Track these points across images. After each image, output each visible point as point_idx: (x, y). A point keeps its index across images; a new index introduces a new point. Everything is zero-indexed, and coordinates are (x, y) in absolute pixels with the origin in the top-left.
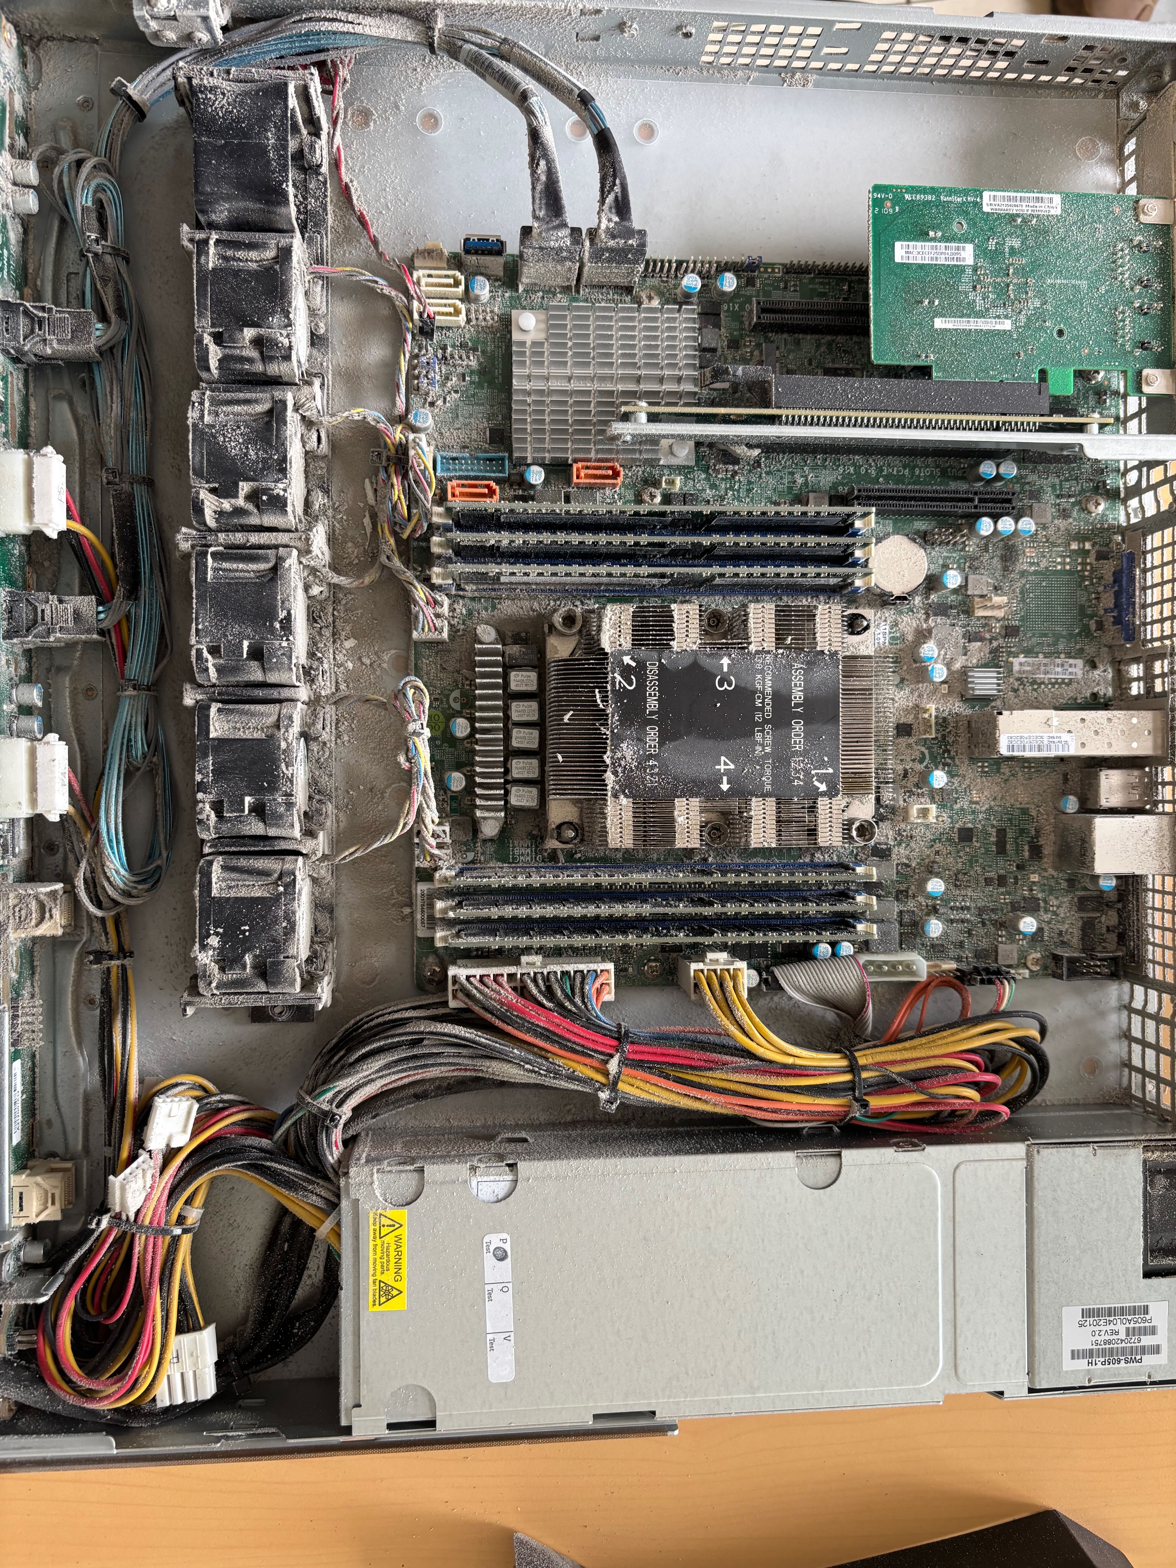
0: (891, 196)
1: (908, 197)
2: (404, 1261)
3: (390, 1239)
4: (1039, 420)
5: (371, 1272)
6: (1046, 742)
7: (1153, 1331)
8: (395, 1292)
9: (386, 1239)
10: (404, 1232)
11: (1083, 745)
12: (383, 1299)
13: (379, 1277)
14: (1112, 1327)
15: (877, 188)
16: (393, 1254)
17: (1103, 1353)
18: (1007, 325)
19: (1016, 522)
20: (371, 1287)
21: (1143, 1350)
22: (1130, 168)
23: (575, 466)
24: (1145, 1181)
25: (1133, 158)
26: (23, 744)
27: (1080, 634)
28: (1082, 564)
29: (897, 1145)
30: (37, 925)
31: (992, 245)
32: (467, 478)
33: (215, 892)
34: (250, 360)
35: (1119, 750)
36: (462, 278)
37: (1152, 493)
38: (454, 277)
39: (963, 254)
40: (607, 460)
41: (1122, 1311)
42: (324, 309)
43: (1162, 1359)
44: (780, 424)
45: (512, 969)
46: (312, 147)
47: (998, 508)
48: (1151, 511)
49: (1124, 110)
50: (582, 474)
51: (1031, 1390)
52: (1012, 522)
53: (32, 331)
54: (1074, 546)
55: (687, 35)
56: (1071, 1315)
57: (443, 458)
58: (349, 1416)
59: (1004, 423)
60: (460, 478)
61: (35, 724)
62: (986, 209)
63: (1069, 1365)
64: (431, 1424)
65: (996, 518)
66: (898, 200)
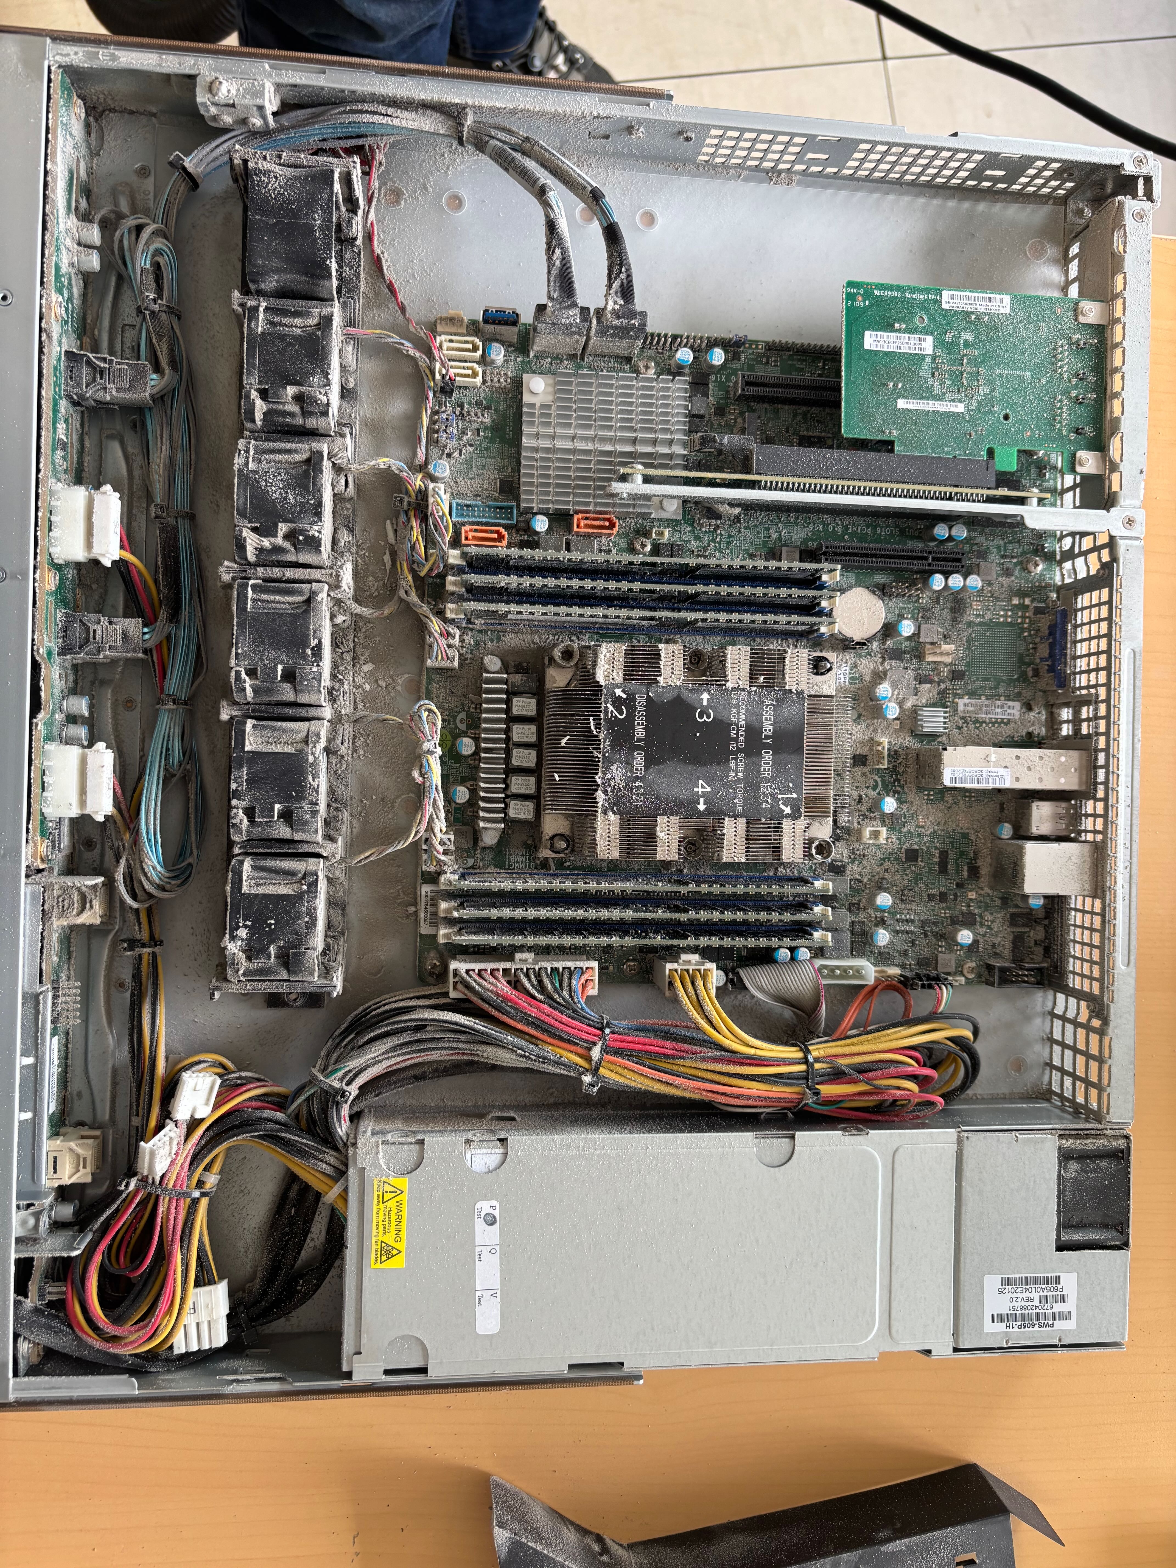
0: (862, 291)
1: (877, 292)
2: (404, 1224)
3: (392, 1204)
4: (986, 492)
5: (374, 1233)
6: (984, 775)
7: (1064, 1299)
8: (395, 1252)
9: (388, 1204)
10: (404, 1198)
11: (1017, 779)
12: (384, 1258)
13: (381, 1238)
14: (1028, 1294)
15: (850, 284)
16: (394, 1217)
17: (1020, 1317)
18: (960, 408)
19: (965, 579)
20: (374, 1247)
21: (1055, 1316)
22: (1074, 269)
23: (576, 517)
24: (1060, 1166)
25: (1076, 261)
26: (75, 751)
27: (1018, 680)
28: (1021, 617)
29: (844, 1129)
30: (78, 914)
31: (949, 338)
32: (478, 524)
33: (245, 889)
34: (292, 415)
35: (1049, 784)
36: (480, 344)
37: (1083, 558)
38: (472, 343)
39: (924, 345)
40: (605, 513)
41: (1037, 1281)
42: (354, 366)
43: (1070, 1325)
44: (759, 489)
45: (507, 965)
46: (349, 222)
47: (949, 566)
48: (1082, 574)
49: (1070, 215)
50: (582, 524)
51: (956, 1350)
52: (961, 579)
53: (94, 380)
54: (1016, 601)
55: (688, 139)
56: (992, 1282)
57: (458, 505)
58: (350, 1362)
59: (956, 494)
60: (472, 523)
61: (82, 732)
62: (945, 306)
63: (989, 1327)
64: (423, 1371)
65: (947, 574)
66: (868, 295)
